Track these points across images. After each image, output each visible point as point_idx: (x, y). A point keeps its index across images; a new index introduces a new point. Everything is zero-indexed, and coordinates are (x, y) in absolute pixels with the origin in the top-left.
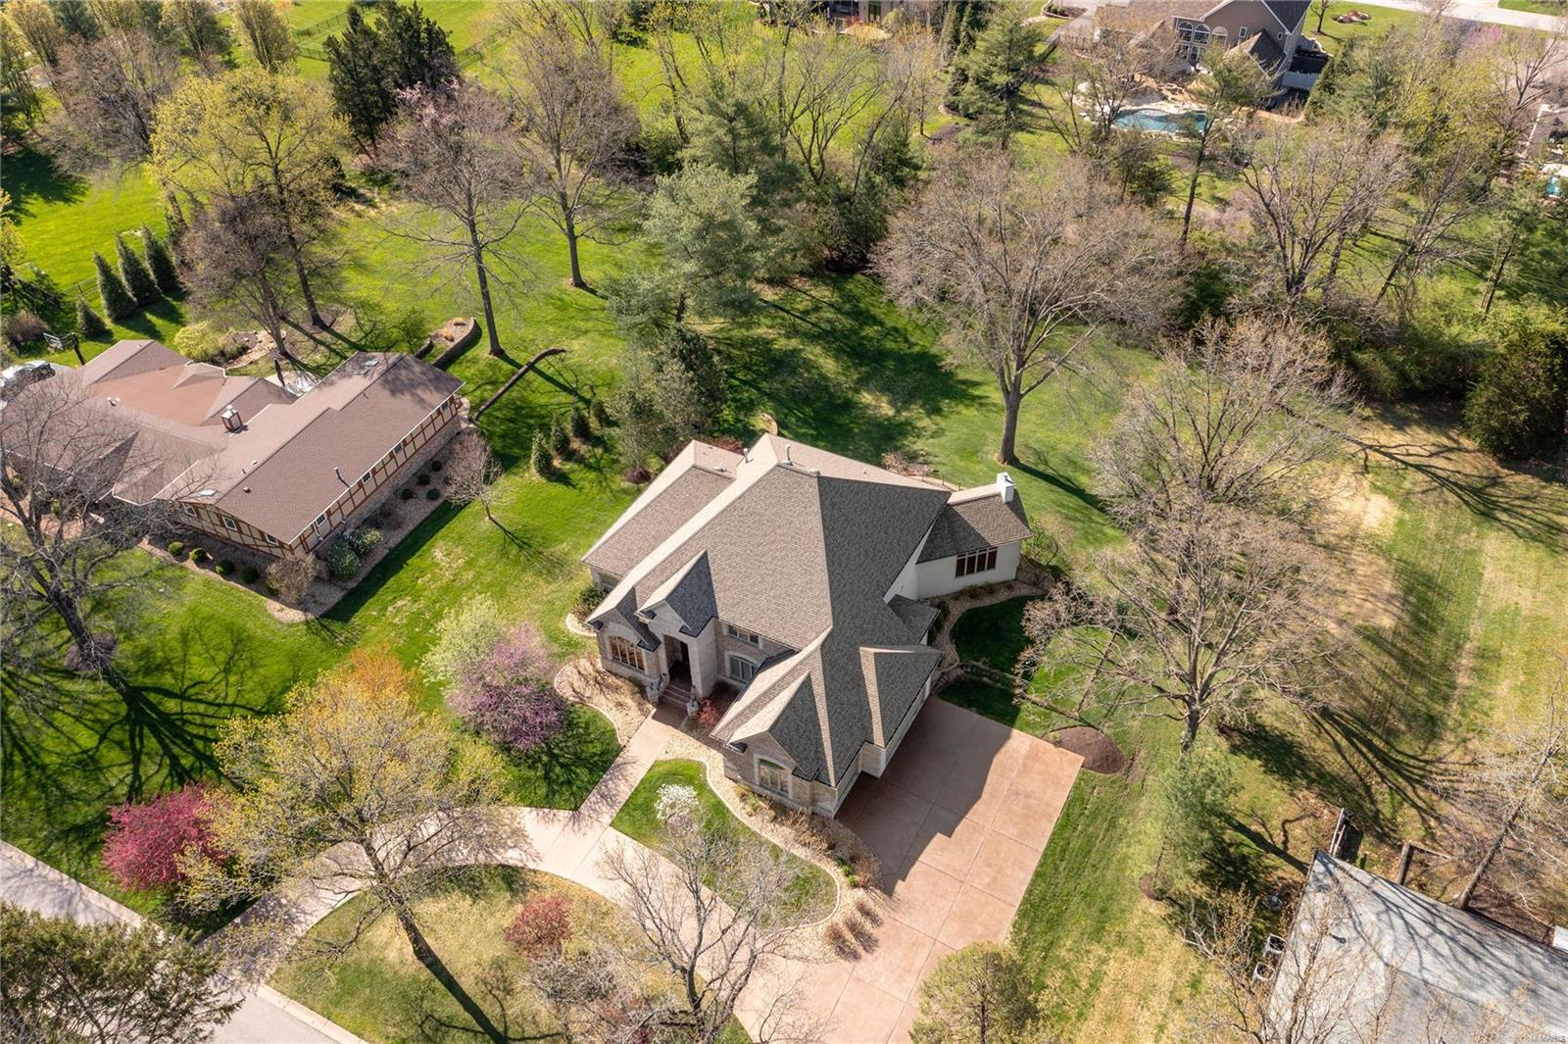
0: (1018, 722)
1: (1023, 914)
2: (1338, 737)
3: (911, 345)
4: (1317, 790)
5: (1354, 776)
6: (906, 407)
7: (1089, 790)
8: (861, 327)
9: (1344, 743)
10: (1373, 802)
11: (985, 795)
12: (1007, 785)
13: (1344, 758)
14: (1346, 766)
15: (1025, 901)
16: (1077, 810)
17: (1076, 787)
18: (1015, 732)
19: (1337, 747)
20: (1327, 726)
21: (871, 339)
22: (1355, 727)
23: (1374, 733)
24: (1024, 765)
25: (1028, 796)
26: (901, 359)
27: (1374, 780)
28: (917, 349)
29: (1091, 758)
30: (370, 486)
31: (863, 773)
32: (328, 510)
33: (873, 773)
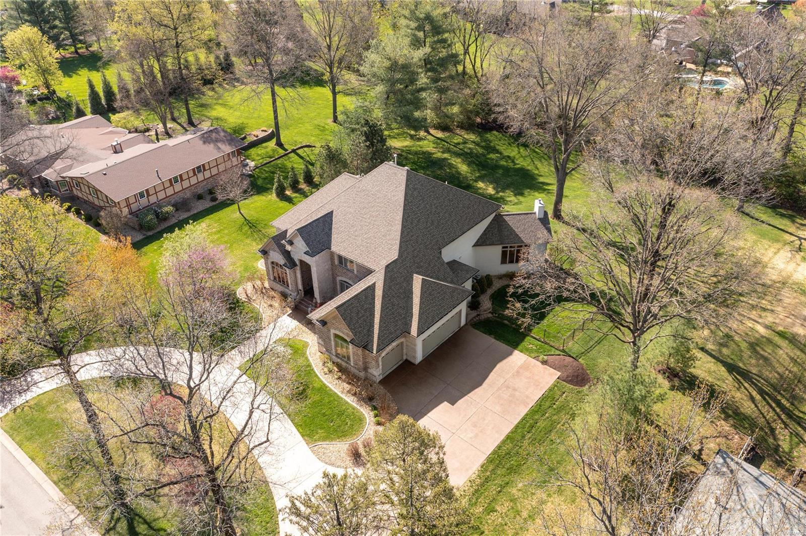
0: (520, 347)
1: (490, 460)
2: (754, 393)
3: (515, 164)
4: (732, 422)
5: (763, 420)
6: (503, 190)
7: (559, 393)
8: (488, 153)
9: (758, 397)
10: (775, 439)
11: (485, 385)
12: (502, 380)
13: (756, 406)
14: (757, 412)
15: (494, 452)
16: (548, 404)
17: (551, 390)
18: (516, 352)
19: (752, 399)
20: (746, 385)
21: (493, 159)
22: (767, 389)
23: (783, 396)
24: (518, 372)
25: (515, 390)
26: (507, 170)
27: (779, 426)
28: (518, 166)
29: (565, 374)
30: (178, 187)
31: (406, 360)
32: (147, 191)
33: (413, 361)
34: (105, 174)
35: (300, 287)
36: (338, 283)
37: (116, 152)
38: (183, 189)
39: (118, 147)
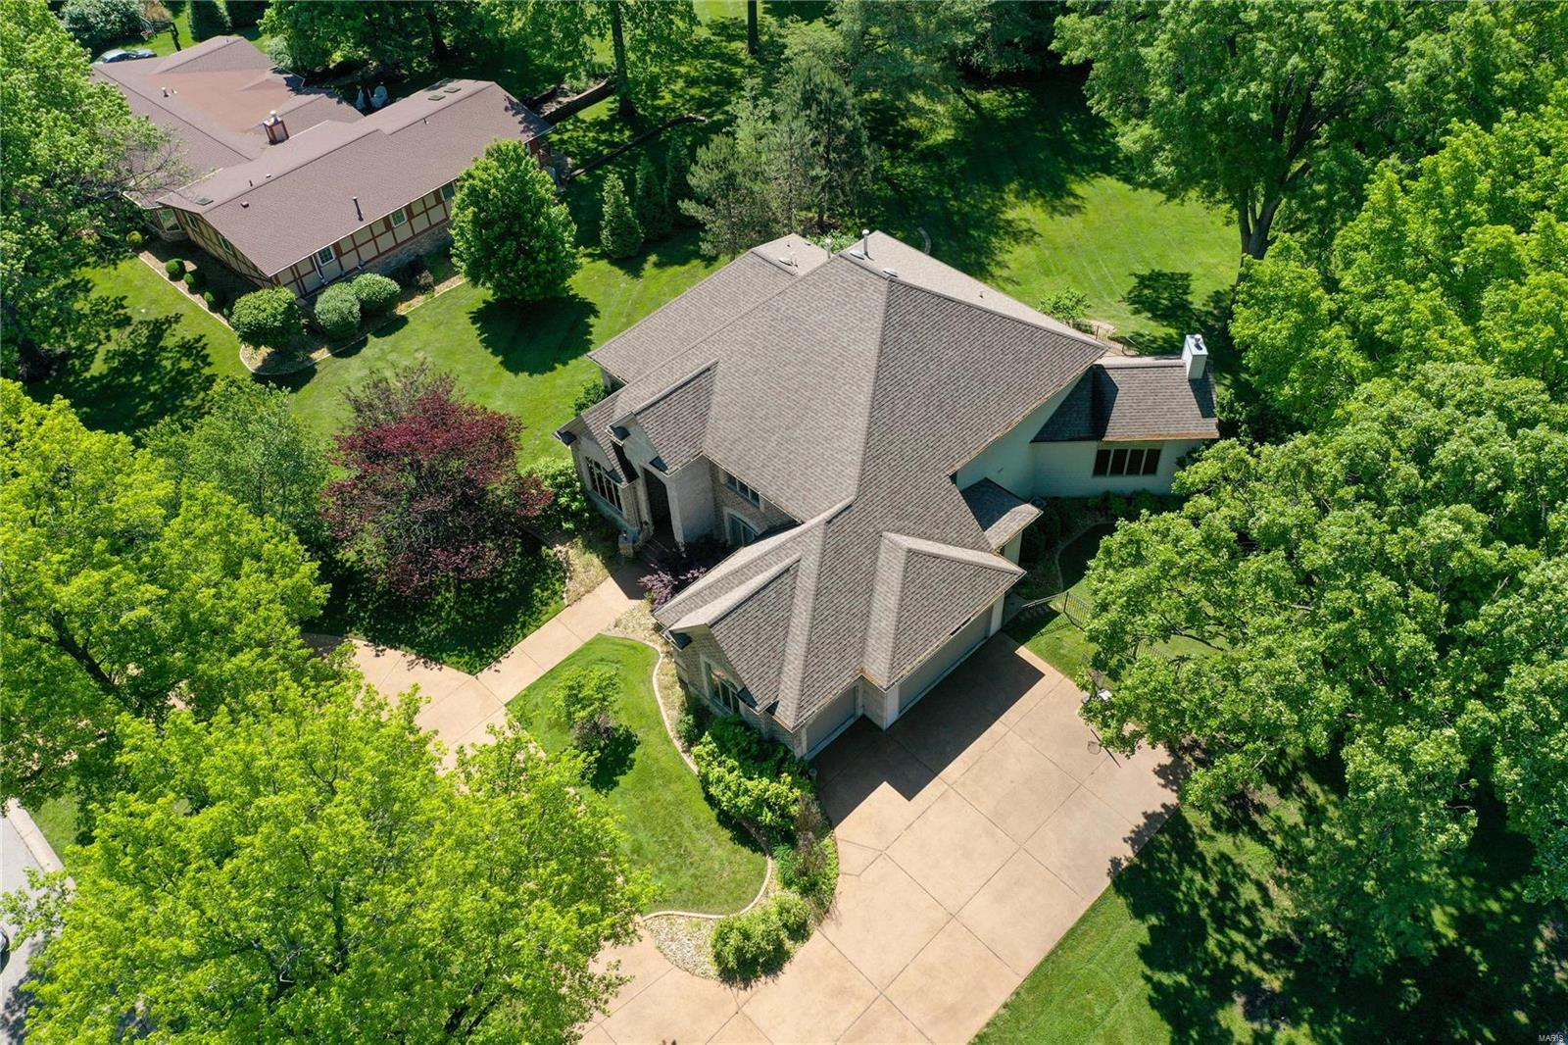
30: (403, 232)
31: (864, 717)
32: (336, 246)
33: (877, 722)
34: (246, 206)
35: (646, 516)
36: (727, 524)
37: (274, 141)
38: (415, 236)
39: (278, 130)
